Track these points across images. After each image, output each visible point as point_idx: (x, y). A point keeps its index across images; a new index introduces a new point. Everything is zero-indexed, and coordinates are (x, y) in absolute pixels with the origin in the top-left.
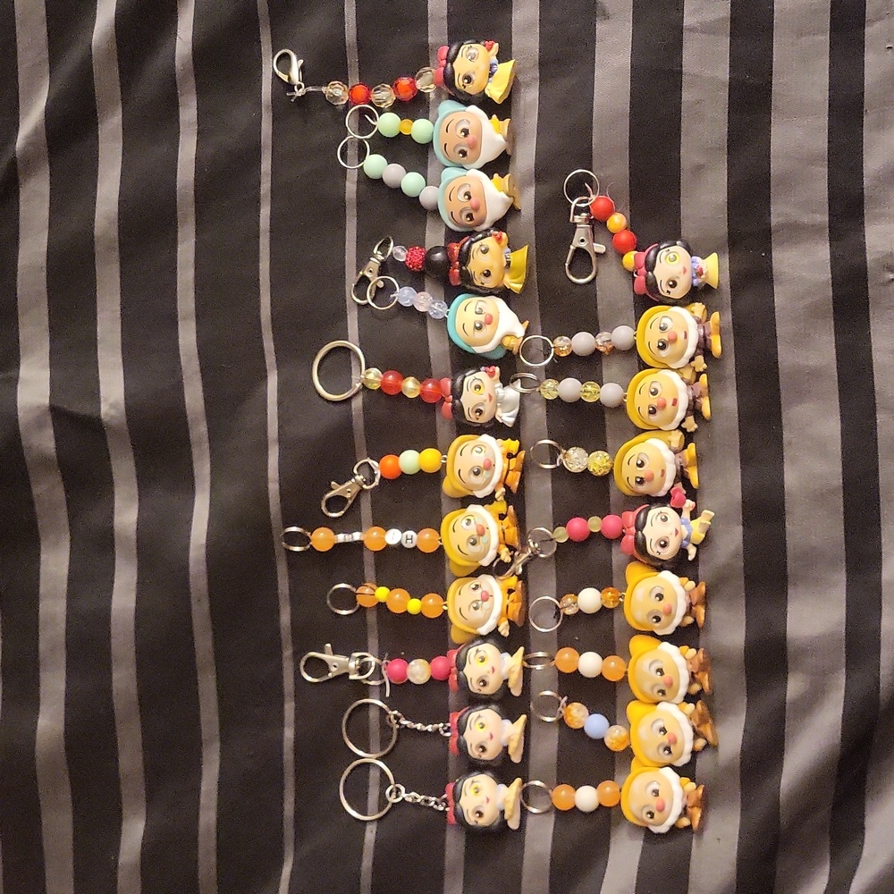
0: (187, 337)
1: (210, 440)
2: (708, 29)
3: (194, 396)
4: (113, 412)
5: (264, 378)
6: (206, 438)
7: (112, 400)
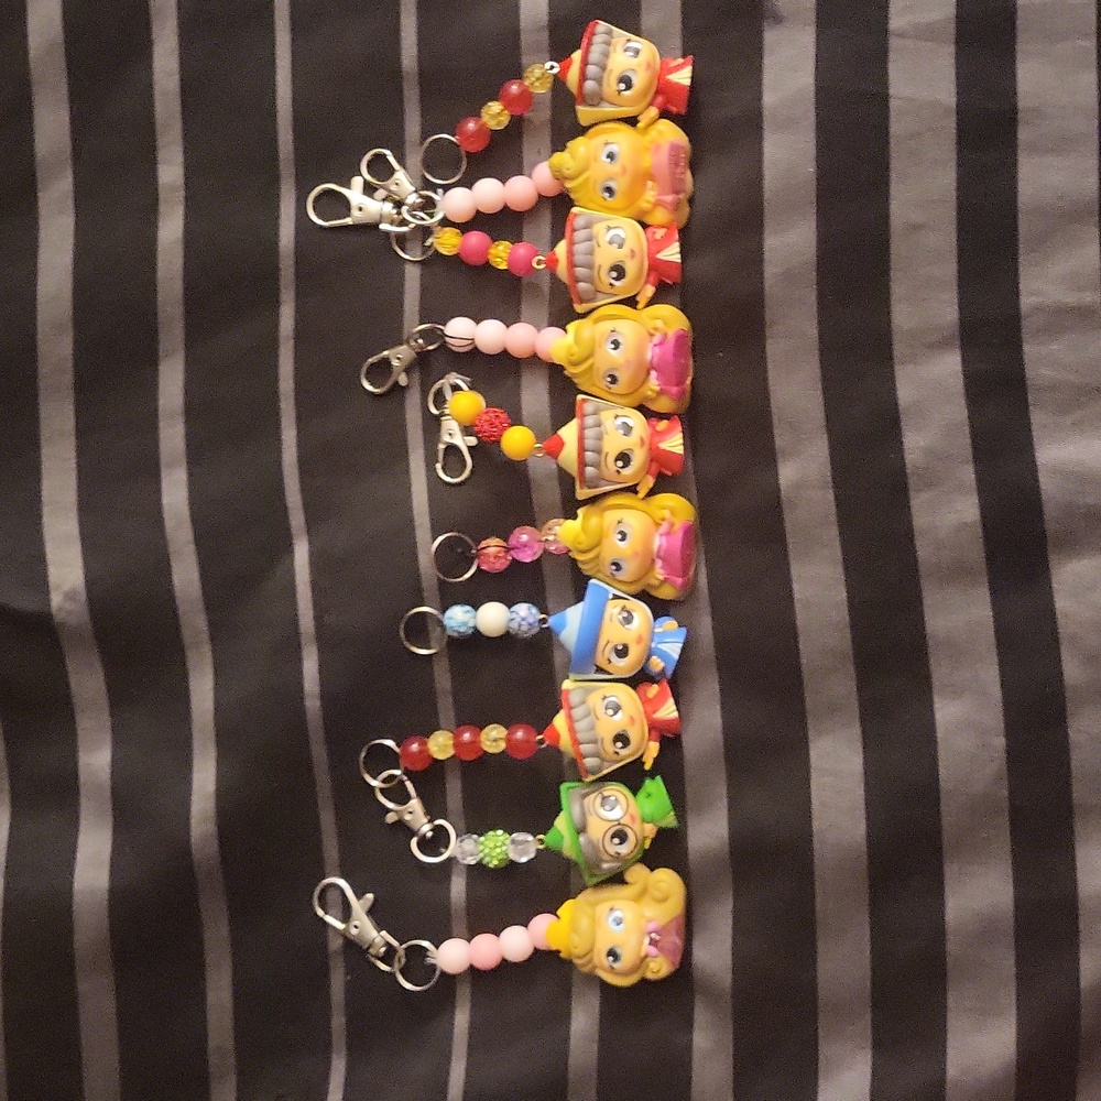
0: (175, 493)
1: (213, 639)
2: (926, 33)
3: (186, 575)
4: (69, 606)
5: (289, 548)
6: (205, 636)
7: (67, 587)
